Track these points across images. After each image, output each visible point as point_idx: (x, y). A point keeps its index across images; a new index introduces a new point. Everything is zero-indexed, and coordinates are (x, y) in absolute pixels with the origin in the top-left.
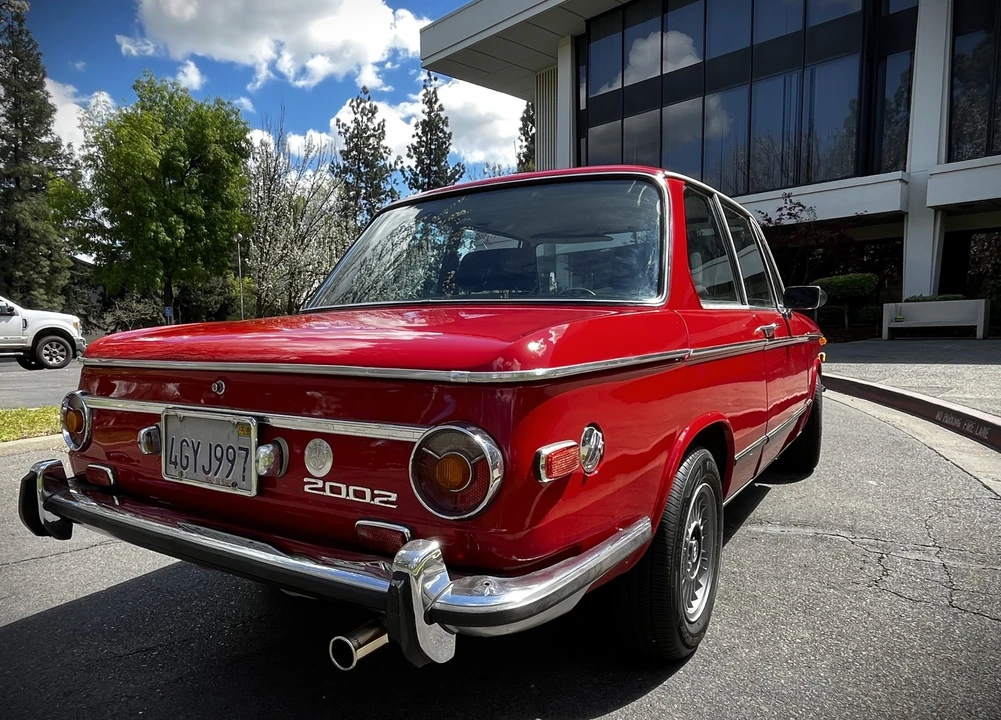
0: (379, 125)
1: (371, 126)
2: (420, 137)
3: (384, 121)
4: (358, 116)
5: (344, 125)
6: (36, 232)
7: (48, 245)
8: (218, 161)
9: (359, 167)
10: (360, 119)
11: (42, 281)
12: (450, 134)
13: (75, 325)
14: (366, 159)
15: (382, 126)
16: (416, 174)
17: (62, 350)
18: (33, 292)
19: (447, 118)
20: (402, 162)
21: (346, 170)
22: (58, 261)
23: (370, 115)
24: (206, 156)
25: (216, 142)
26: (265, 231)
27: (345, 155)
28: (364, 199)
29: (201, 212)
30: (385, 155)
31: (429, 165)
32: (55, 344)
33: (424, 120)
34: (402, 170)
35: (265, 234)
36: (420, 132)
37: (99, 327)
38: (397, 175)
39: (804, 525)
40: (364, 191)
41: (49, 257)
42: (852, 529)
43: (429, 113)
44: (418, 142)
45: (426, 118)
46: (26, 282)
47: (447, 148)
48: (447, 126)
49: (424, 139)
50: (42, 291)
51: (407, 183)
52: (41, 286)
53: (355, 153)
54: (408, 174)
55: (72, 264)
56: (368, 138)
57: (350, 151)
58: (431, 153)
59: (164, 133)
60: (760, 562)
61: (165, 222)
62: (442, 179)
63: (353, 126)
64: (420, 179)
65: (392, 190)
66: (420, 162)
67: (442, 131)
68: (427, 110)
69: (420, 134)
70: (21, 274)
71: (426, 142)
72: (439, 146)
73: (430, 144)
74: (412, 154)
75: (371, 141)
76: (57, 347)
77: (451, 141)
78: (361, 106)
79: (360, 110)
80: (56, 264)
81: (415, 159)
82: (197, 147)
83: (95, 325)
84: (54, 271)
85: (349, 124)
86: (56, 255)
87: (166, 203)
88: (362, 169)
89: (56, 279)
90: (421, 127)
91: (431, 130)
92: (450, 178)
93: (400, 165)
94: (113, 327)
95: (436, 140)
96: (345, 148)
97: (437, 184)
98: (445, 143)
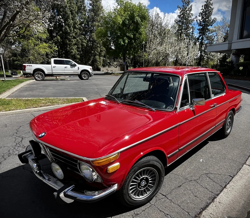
1: (188, 7)
2: (203, 10)
3: (192, 5)
8: (137, 21)
9: (183, 20)
10: (185, 5)
11: (98, 54)
12: (213, 8)
14: (185, 18)
15: (191, 7)
16: (201, 22)
19: (212, 3)
20: (197, 18)
21: (179, 21)
22: (102, 49)
23: (188, 4)
24: (134, 20)
26: (151, 41)
27: (179, 16)
28: (184, 30)
29: (132, 36)
30: (191, 16)
31: (205, 19)
32: (85, 74)
33: (205, 4)
35: (151, 42)
36: (203, 8)
38: (195, 22)
40: (184, 27)
43: (207, 2)
44: (202, 12)
45: (206, 3)
46: (95, 54)
47: (211, 13)
48: (212, 6)
49: (205, 10)
50: (98, 56)
51: (198, 24)
52: (98, 55)
53: (182, 16)
54: (198, 22)
56: (187, 11)
58: (206, 15)
59: (124, 14)
61: (123, 39)
62: (209, 23)
65: (193, 27)
66: (203, 18)
67: (211, 8)
70: (93, 52)
71: (205, 11)
72: (209, 13)
73: (206, 12)
74: (200, 15)
75: (187, 12)
77: (213, 11)
79: (185, 2)
81: (201, 17)
82: (132, 17)
84: (101, 51)
88: (184, 21)
89: (101, 53)
90: (204, 6)
91: (207, 7)
92: (211, 23)
93: (196, 19)
94: (116, 66)
95: (208, 11)
96: (179, 14)
97: (207, 25)
98: (211, 11)
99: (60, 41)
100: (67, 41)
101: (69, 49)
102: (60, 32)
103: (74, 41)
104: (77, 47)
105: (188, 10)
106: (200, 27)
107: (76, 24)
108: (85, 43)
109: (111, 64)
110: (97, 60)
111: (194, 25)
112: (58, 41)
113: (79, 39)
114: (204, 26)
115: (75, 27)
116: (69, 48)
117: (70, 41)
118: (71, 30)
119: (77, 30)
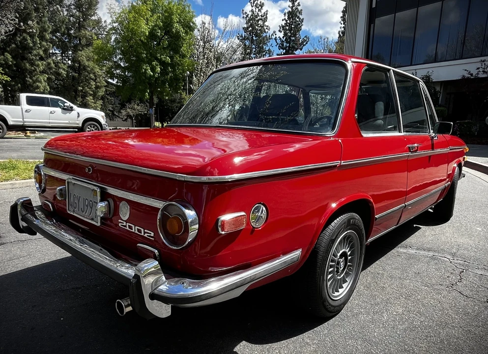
0: (264, 13)
1: (260, 14)
2: (286, 21)
3: (267, 11)
4: (254, 8)
5: (246, 13)
6: (88, 67)
7: (94, 73)
8: (178, 32)
9: (252, 37)
10: (254, 10)
11: (91, 92)
12: (303, 19)
13: (103, 117)
14: (256, 32)
15: (266, 14)
16: (283, 41)
17: (96, 129)
18: (87, 98)
19: (301, 10)
20: (276, 34)
21: (245, 38)
22: (99, 83)
23: (260, 7)
24: (171, 29)
25: (177, 22)
26: (201, 71)
27: (245, 29)
28: (254, 54)
29: (169, 60)
30: (266, 30)
31: (290, 36)
33: (289, 11)
34: (276, 39)
35: (201, 73)
36: (286, 18)
37: (119, 117)
38: (273, 42)
39: (429, 250)
40: (254, 50)
41: (95, 80)
42: (454, 255)
43: (292, 7)
44: (285, 23)
45: (290, 10)
46: (84, 93)
47: (300, 27)
48: (301, 14)
49: (288, 21)
50: (91, 97)
51: (278, 46)
52: (91, 95)
53: (251, 28)
54: (279, 41)
55: (106, 84)
56: (258, 21)
57: (248, 28)
58: (292, 30)
59: (151, 16)
60: (395, 269)
61: (150, 64)
62: (296, 44)
63: (250, 14)
64: (285, 44)
65: (269, 50)
66: (285, 34)
67: (298, 17)
68: (291, 5)
69: (286, 19)
70: (82, 88)
71: (289, 24)
72: (296, 26)
73: (292, 25)
74: (281, 30)
75: (260, 22)
76: (94, 127)
77: (303, 23)
78: (255, 3)
79: (255, 5)
80: (98, 84)
81: (283, 33)
82: (167, 25)
83: (117, 116)
84: (97, 87)
85: (248, 13)
86: (98, 79)
87: (151, 54)
88: (254, 38)
89: (98, 92)
90: (287, 14)
91: (292, 17)
92: (301, 44)
93: (275, 36)
94: (126, 117)
95: (295, 23)
96: (246, 26)
97: (293, 47)
98: (299, 24)
99: (11, 63)
100: (27, 65)
101: (31, 81)
102: (10, 45)
103: (42, 65)
104: (47, 78)
105: (261, 19)
106: (282, 50)
107: (46, 31)
108: (64, 69)
109: (115, 113)
110: (89, 104)
111: (271, 48)
112: (7, 63)
113: (52, 62)
114: (287, 48)
115: (42, 38)
116: (31, 78)
117: (32, 64)
118: (35, 43)
119: (48, 43)
